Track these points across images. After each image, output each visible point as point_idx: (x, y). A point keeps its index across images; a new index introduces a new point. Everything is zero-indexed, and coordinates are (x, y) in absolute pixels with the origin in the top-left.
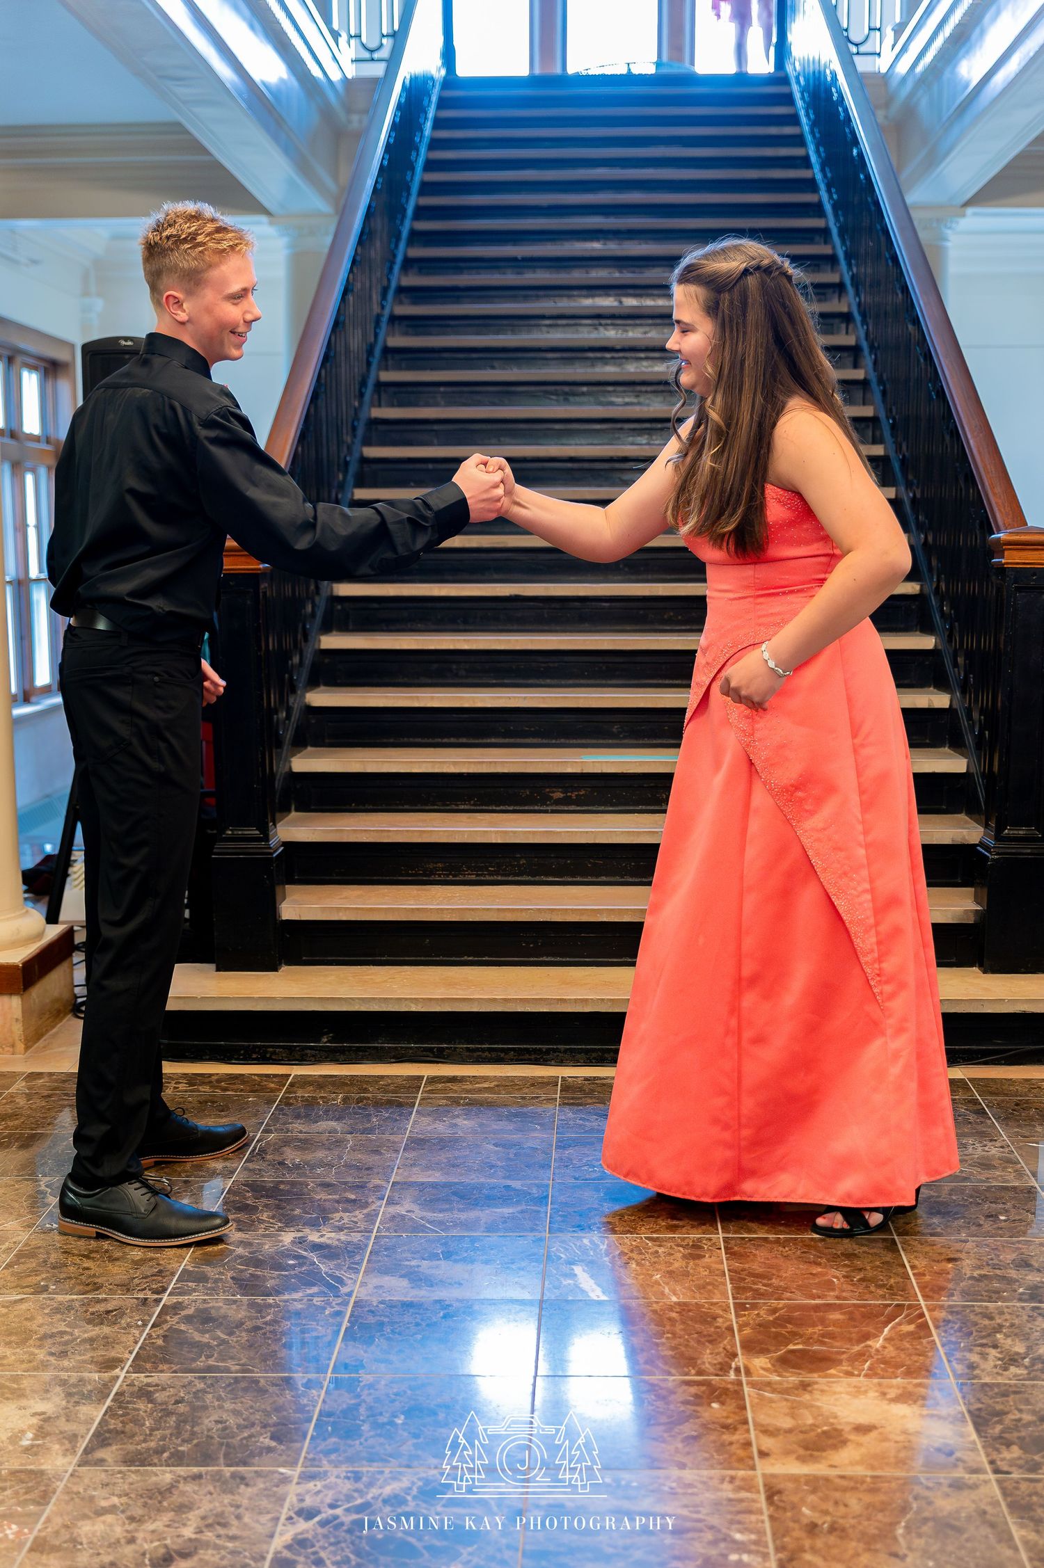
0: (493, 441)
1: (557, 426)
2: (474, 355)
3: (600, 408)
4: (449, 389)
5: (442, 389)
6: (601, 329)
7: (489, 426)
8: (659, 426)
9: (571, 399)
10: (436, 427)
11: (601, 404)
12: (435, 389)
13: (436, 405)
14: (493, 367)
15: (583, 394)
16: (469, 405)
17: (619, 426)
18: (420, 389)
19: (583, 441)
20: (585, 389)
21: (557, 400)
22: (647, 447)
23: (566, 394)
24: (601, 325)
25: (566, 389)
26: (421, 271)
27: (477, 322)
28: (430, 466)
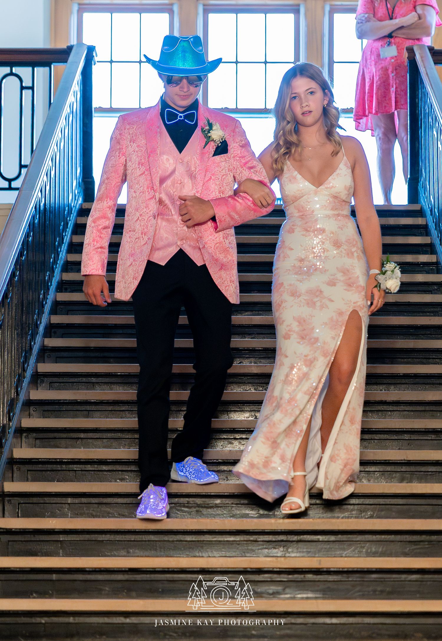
0: (123, 553)
1: (189, 538)
2: (104, 468)
3: (233, 520)
4: (77, 501)
5: (69, 500)
6: (236, 443)
7: (118, 537)
8: (295, 538)
9: (205, 511)
10: (62, 538)
11: (233, 516)
12: (63, 500)
13: (63, 515)
14: (122, 480)
15: (217, 506)
16: (99, 517)
17: (252, 538)
18: (47, 500)
19: (215, 554)
20: (218, 501)
21: (190, 513)
22: (282, 559)
23: (199, 506)
24: (235, 439)
25: (199, 501)
26: (51, 387)
27: (109, 435)
28: (54, 577)
